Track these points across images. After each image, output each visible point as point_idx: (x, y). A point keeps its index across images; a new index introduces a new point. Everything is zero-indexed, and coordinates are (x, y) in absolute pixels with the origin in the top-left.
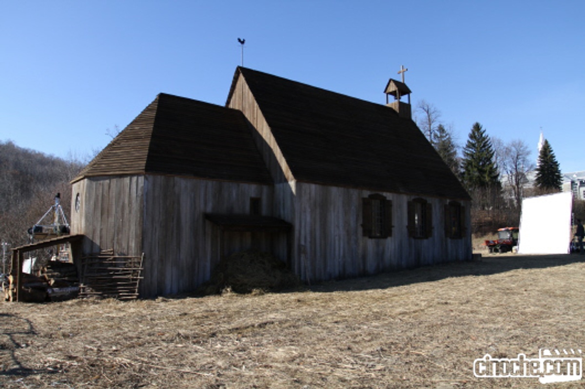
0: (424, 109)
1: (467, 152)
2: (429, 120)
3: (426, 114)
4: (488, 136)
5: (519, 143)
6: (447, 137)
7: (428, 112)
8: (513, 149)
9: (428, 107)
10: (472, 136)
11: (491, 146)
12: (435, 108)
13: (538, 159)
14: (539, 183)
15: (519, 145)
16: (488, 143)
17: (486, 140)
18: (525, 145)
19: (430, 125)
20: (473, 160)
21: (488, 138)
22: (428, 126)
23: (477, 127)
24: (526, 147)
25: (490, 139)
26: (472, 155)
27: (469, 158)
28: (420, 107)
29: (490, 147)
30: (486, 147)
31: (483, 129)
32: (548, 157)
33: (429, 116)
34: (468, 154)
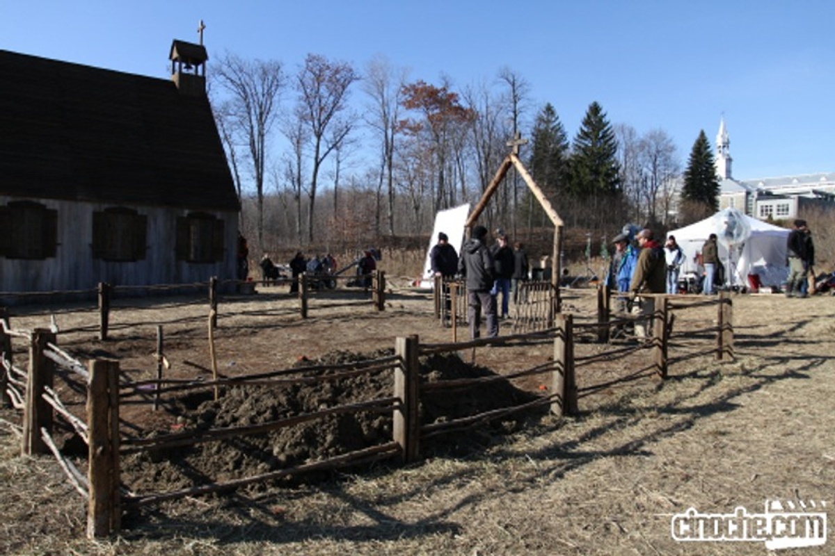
0: (507, 79)
1: (579, 144)
2: (515, 96)
3: (509, 87)
4: (608, 123)
5: (660, 134)
6: (557, 122)
7: (513, 85)
8: (653, 143)
9: (514, 77)
10: (587, 122)
11: (613, 137)
12: (523, 80)
13: (690, 157)
14: (688, 193)
15: (658, 137)
16: (609, 132)
17: (606, 128)
18: (669, 138)
19: (515, 102)
20: (586, 157)
21: (609, 126)
22: (512, 105)
23: (595, 109)
24: (671, 140)
25: (611, 127)
26: (584, 150)
27: (581, 155)
28: (502, 77)
29: (611, 139)
30: (607, 138)
31: (602, 112)
32: (703, 156)
33: (514, 91)
34: (579, 147)
